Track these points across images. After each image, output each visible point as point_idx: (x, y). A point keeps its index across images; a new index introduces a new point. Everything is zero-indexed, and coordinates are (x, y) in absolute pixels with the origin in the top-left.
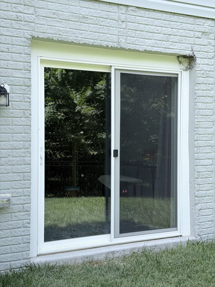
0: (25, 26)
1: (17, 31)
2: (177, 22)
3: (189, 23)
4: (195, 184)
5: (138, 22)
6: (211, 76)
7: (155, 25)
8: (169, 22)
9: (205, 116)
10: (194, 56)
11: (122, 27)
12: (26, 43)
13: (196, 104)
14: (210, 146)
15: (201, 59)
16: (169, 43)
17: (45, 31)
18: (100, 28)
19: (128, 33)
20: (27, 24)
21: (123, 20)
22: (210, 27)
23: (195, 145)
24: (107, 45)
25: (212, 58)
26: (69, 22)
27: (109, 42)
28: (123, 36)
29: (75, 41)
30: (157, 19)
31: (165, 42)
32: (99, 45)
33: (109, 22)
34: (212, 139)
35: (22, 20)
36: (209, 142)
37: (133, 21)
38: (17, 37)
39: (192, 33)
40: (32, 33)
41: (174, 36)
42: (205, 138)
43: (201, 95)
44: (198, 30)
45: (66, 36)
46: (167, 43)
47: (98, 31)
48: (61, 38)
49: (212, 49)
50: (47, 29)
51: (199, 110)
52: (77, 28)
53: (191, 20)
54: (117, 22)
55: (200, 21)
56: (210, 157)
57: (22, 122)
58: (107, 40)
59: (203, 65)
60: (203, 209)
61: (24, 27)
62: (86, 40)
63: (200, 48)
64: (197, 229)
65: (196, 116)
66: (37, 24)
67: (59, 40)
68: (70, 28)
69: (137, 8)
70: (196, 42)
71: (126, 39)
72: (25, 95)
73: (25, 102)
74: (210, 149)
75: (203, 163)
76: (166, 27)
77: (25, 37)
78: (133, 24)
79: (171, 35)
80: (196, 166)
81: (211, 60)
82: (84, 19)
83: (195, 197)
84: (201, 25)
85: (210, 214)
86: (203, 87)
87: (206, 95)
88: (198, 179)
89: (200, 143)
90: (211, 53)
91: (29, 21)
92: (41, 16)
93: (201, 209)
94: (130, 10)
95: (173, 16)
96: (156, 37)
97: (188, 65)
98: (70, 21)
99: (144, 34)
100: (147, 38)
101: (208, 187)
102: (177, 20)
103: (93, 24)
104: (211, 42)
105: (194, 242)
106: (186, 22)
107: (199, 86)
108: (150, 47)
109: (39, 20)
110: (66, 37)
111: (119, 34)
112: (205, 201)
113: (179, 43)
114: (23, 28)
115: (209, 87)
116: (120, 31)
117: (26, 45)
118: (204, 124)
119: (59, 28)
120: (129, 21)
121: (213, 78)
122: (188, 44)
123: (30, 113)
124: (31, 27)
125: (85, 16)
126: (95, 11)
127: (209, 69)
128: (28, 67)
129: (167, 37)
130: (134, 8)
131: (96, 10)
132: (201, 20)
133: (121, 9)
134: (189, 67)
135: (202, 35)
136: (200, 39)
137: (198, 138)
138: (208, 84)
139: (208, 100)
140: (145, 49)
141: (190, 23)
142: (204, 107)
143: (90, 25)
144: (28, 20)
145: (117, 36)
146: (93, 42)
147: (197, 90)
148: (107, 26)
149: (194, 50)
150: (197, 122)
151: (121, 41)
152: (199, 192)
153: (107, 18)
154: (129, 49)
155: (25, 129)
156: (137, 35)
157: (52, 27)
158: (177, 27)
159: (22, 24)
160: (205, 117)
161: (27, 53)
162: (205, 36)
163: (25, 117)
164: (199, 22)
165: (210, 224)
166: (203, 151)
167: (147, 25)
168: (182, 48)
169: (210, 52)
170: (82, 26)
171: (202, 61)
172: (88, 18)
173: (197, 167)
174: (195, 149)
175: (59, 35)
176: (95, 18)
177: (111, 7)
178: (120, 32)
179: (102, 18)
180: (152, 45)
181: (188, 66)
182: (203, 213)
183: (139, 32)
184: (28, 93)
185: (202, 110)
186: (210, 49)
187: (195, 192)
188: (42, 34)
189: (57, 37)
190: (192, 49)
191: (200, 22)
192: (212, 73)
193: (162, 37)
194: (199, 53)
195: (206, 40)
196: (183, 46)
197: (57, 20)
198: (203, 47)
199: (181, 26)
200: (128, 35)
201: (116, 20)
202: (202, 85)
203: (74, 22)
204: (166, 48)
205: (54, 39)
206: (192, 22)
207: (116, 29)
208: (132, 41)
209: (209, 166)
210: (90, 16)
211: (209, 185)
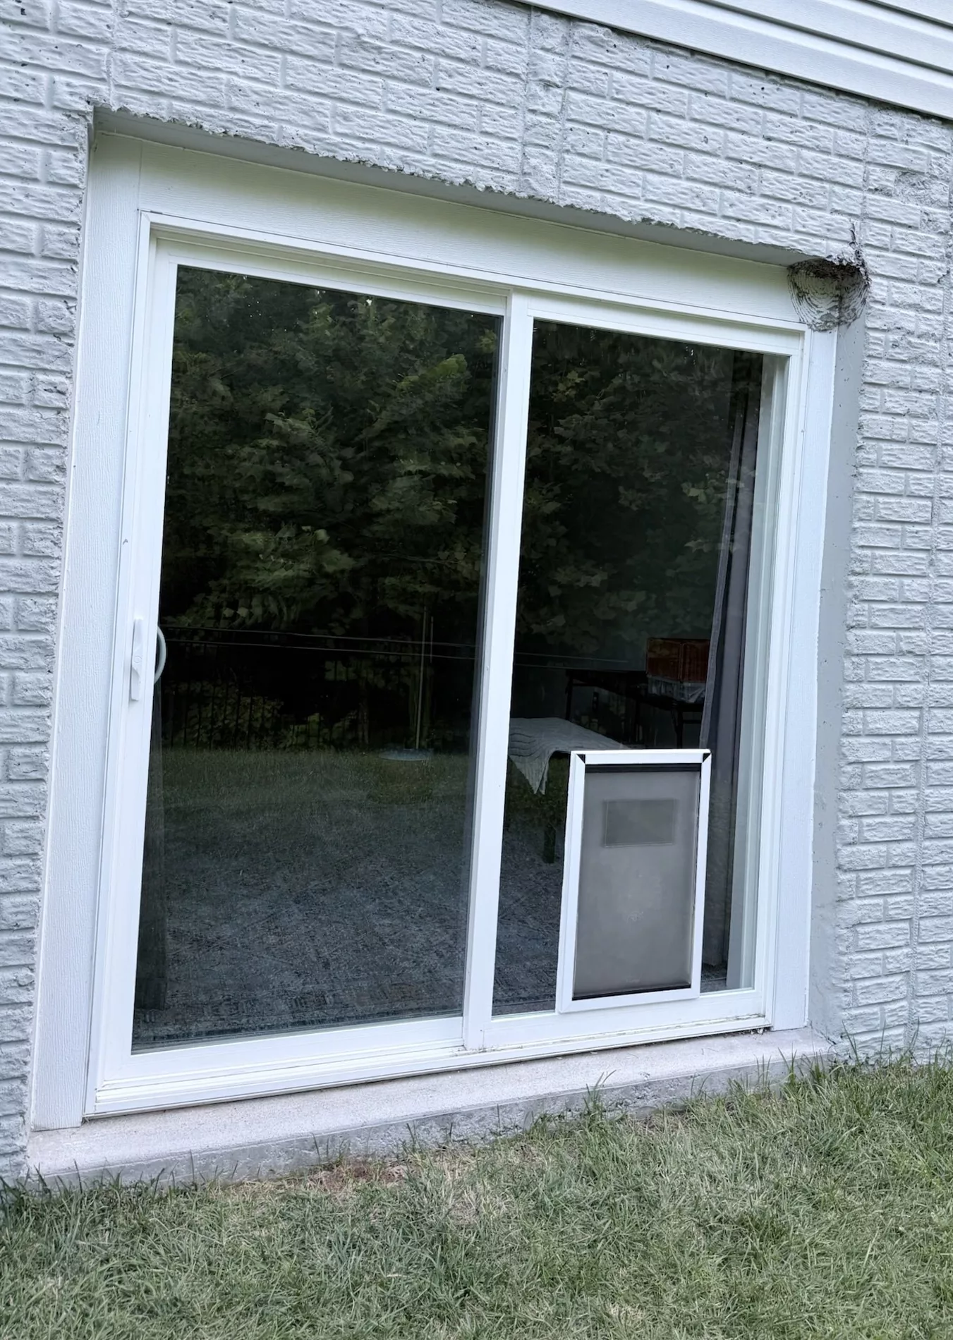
0: (60, 54)
1: (17, 72)
2: (792, 115)
3: (845, 124)
4: (840, 815)
5: (616, 96)
6: (930, 355)
7: (697, 117)
8: (760, 111)
9: (898, 527)
10: (863, 265)
11: (544, 110)
12: (59, 133)
13: (861, 470)
14: (910, 652)
15: (892, 282)
16: (753, 198)
17: (163, 88)
18: (436, 103)
19: (572, 138)
20: (72, 46)
21: (548, 78)
22: (934, 154)
23: (848, 648)
24: (470, 178)
25: (935, 281)
26: (290, 58)
27: (479, 169)
28: (547, 147)
29: (309, 148)
30: (706, 93)
31: (738, 194)
32: (431, 175)
33: (484, 81)
34: (922, 624)
35: (49, 25)
36: (910, 637)
37: (593, 89)
38: (16, 100)
39: (857, 171)
40: (93, 88)
41: (776, 174)
42: (891, 619)
43: (885, 433)
44: (884, 157)
45: (267, 118)
46: (744, 197)
47: (427, 113)
48: (245, 124)
49: (938, 247)
50: (170, 76)
51: (871, 499)
52: (326, 90)
53: (855, 114)
54: (518, 85)
55: (891, 122)
56: (908, 699)
57: (15, 504)
58: (469, 156)
59: (897, 306)
60: (869, 920)
61: (57, 57)
62: (368, 145)
63: (889, 234)
64: (839, 1006)
65: (857, 524)
66: (124, 50)
67: (232, 133)
68: (288, 87)
69: (614, 35)
70: (871, 210)
71: (558, 164)
72: (41, 377)
73: (36, 407)
74: (913, 664)
75: (878, 726)
76: (743, 132)
77: (56, 103)
78: (592, 100)
79: (766, 167)
80: (848, 735)
81: (932, 290)
82: (362, 51)
83: (838, 872)
84: (896, 139)
85: (896, 944)
86: (895, 400)
87: (904, 434)
88: (852, 793)
89: (871, 638)
90: (935, 263)
91: (83, 32)
92: (147, 17)
93: (860, 924)
94: (581, 37)
95: (778, 86)
96: (698, 167)
97: (836, 307)
98: (293, 53)
99: (643, 151)
100: (654, 167)
101: (896, 829)
102: (794, 108)
103: (405, 81)
104: (935, 213)
105: (820, 1063)
106: (831, 120)
107: (878, 397)
108: (670, 210)
109: (136, 36)
110: (266, 122)
111: (527, 139)
112: (878, 888)
113: (800, 204)
114: (50, 61)
115: (917, 405)
116: (534, 125)
117: (60, 143)
118: (891, 559)
119: (235, 78)
120: (575, 85)
121: (937, 366)
122: (836, 211)
123: (58, 462)
124: (92, 63)
125: (366, 39)
126: (417, 22)
127: (924, 328)
128: (60, 245)
129: (747, 174)
130: (600, 33)
131: (421, 21)
132: (896, 118)
133: (542, 30)
134: (839, 318)
135: (897, 181)
136: (887, 199)
137: (860, 618)
138: (915, 390)
139: (912, 456)
140: (644, 212)
141: (851, 124)
142: (893, 485)
143: (391, 83)
144: (78, 26)
145: (518, 147)
146: (401, 159)
147: (866, 411)
148: (471, 97)
149: (863, 243)
150: (862, 547)
151: (534, 168)
152: (854, 849)
153: (474, 62)
154: (572, 206)
155: (30, 534)
156: (610, 148)
157: (200, 73)
158: (793, 138)
159: (44, 44)
160: (896, 531)
161: (61, 179)
162: (909, 190)
163: (31, 481)
164: (888, 128)
165: (894, 985)
166: (879, 675)
167: (658, 111)
168: (812, 226)
169: (930, 258)
170: (349, 84)
171: (894, 290)
172: (379, 49)
173: (850, 740)
174: (847, 664)
175: (233, 109)
176: (418, 55)
177: (495, 17)
178: (534, 130)
179: (448, 56)
180: (677, 201)
181: (833, 313)
182: (867, 941)
183: (622, 138)
184: (54, 368)
185: (887, 499)
186: (930, 243)
187: (839, 847)
188: (145, 98)
189: (222, 120)
190: (854, 237)
191: (892, 128)
192: (934, 344)
193: (724, 173)
194: (883, 256)
195: (914, 206)
196: (813, 220)
197: (229, 45)
198: (901, 234)
199: (811, 133)
200: (569, 147)
201: (517, 76)
202: (891, 392)
203: (310, 63)
204: (738, 220)
205: (206, 126)
206: (861, 124)
207: (512, 112)
208: (588, 173)
209: (903, 740)
210: (394, 42)
211: (901, 819)
